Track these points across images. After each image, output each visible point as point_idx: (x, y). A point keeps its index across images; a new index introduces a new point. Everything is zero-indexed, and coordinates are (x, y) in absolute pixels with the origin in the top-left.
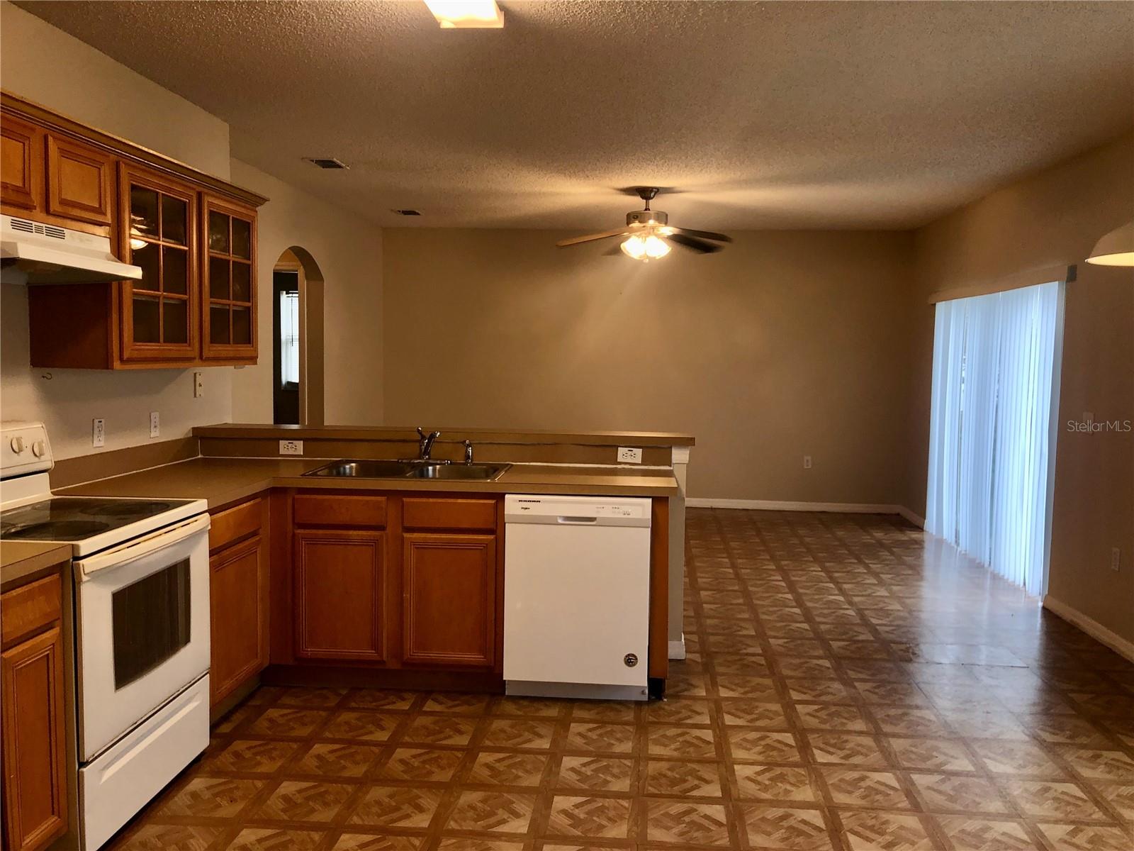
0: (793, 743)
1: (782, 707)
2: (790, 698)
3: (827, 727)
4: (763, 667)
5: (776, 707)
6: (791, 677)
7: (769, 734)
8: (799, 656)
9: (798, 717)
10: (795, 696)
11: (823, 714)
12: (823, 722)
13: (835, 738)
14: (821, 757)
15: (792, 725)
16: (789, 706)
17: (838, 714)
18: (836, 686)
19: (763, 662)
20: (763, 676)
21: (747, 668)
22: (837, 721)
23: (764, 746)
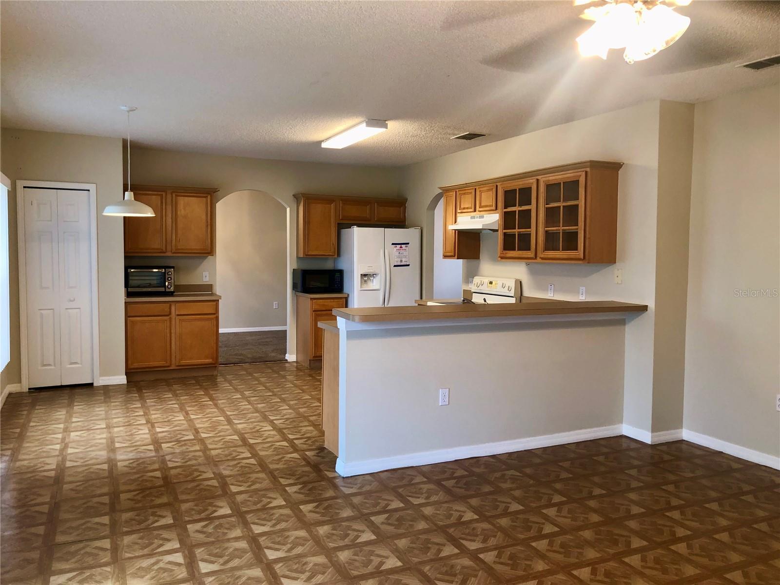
0: (249, 440)
1: (259, 454)
2: (255, 459)
3: (232, 449)
4: (280, 476)
5: (262, 453)
6: (257, 472)
7: (262, 441)
8: (256, 491)
9: (248, 450)
10: (253, 461)
11: (234, 454)
12: (234, 451)
13: (228, 445)
14: (236, 437)
15: (251, 447)
16: (254, 455)
17: (226, 456)
18: (226, 473)
19: (281, 480)
20: (277, 469)
21: (290, 472)
22: (226, 452)
23: (263, 437)
